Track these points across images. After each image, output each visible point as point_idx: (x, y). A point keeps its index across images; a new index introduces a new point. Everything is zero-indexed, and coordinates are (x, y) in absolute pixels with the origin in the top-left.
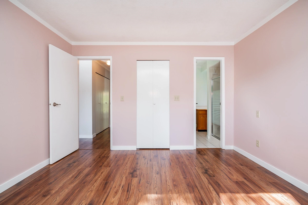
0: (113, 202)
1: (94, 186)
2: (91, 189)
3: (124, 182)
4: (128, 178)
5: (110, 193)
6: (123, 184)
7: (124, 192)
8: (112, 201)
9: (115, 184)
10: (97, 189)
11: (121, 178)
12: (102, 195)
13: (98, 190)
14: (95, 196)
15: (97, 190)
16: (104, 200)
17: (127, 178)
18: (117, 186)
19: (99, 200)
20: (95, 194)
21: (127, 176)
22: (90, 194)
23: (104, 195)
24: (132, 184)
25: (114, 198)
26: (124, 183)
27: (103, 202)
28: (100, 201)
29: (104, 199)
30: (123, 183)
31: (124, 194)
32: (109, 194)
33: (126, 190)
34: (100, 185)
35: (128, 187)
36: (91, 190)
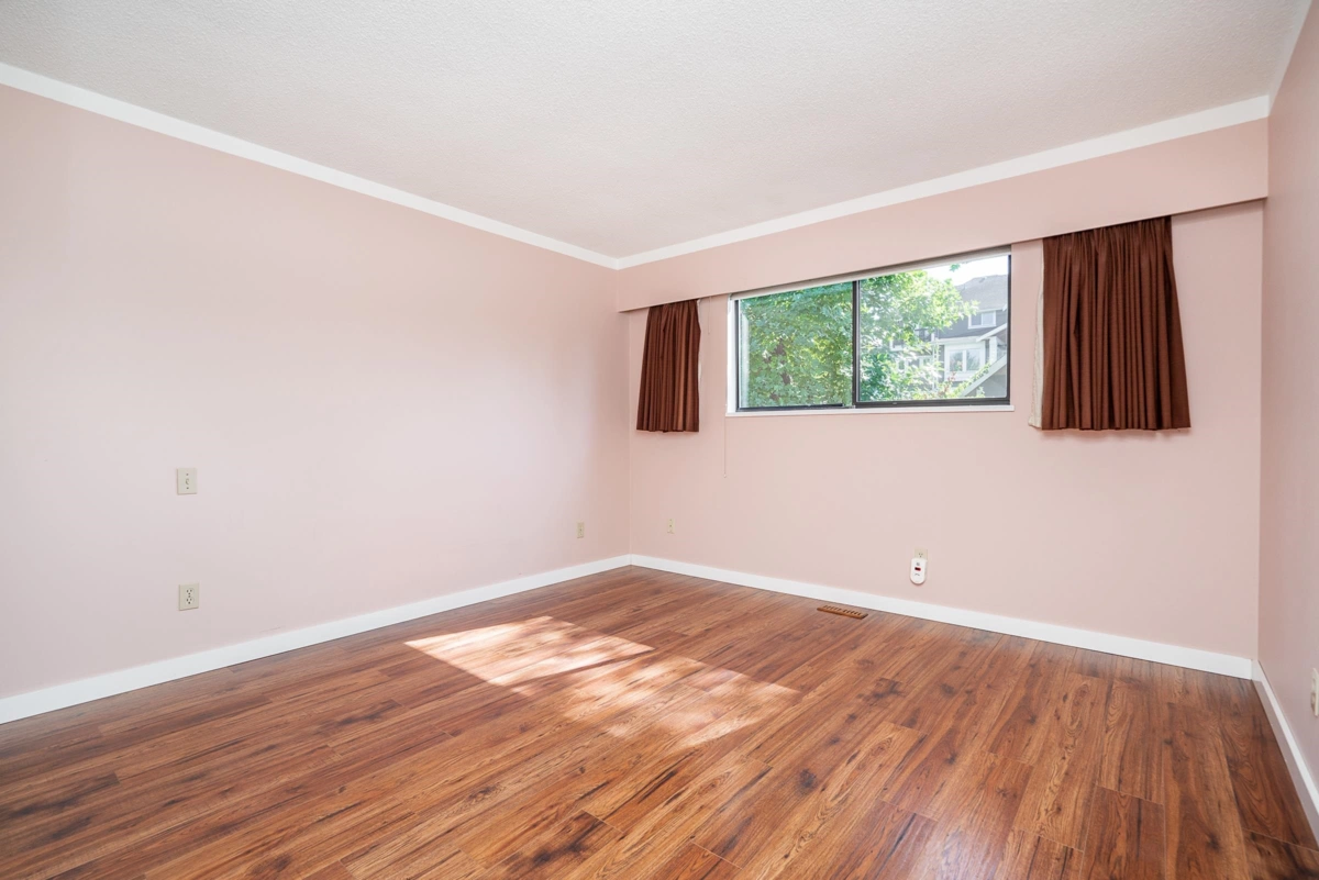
0: (737, 762)
1: (786, 856)
2: (803, 844)
3: (656, 814)
4: (619, 829)
5: (734, 793)
6: (667, 807)
7: (686, 777)
8: (737, 767)
9: (694, 828)
10: (775, 833)
11: (648, 844)
12: (763, 798)
13: (774, 827)
14: (789, 805)
15: (778, 830)
16: (763, 778)
17: (622, 830)
18: (693, 812)
19: (779, 788)
20: (789, 813)
21: (613, 841)
22: (808, 822)
23: (755, 796)
24: (632, 793)
25: (729, 773)
26: (656, 809)
27: (767, 775)
28: (776, 783)
29: (760, 781)
30: (662, 811)
31: (691, 771)
32: (737, 789)
33: (674, 779)
34: (756, 851)
35: (657, 787)
36: (800, 840)
